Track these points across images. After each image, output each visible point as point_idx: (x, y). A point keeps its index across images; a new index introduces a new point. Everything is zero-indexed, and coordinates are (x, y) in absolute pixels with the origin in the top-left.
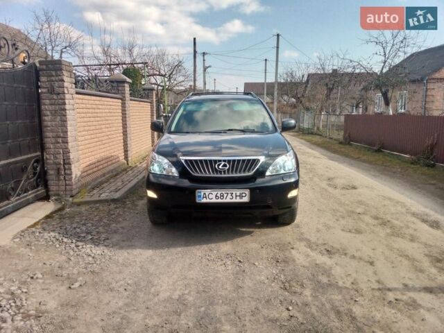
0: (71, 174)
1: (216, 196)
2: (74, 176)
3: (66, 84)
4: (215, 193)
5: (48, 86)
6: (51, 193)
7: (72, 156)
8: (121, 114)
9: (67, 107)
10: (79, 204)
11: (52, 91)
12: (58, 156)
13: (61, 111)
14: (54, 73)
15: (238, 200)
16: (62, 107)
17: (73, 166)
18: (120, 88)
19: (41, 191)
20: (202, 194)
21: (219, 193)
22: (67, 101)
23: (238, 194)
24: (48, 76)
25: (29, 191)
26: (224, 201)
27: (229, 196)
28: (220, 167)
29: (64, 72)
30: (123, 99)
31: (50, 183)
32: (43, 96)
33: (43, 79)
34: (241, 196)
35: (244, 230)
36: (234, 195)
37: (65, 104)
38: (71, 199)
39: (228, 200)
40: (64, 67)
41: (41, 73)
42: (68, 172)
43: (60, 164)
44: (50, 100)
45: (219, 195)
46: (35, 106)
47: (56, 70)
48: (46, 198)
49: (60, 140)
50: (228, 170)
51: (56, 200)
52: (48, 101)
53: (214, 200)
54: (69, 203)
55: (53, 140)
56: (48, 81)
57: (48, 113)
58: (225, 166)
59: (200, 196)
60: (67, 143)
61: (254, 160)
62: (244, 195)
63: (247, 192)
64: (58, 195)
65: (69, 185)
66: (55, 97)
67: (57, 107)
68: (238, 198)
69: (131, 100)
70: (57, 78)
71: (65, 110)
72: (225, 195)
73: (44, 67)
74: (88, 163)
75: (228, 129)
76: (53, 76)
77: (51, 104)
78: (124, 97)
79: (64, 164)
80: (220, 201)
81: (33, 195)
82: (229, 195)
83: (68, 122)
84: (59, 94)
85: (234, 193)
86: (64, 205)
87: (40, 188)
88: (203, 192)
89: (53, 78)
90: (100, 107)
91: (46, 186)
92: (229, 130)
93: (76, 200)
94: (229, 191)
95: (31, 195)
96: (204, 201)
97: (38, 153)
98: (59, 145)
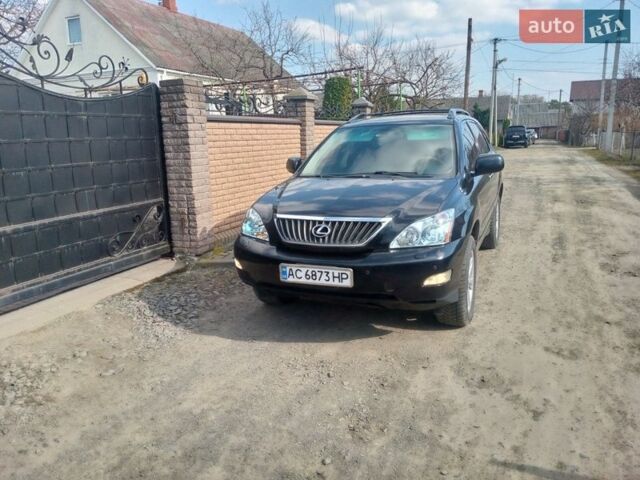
0: (195, 228)
1: (306, 275)
2: (199, 230)
3: (189, 111)
4: (304, 270)
5: (170, 114)
6: (175, 249)
7: (197, 204)
8: (299, 145)
9: (191, 141)
10: (204, 266)
11: (173, 120)
12: (182, 203)
13: (184, 147)
14: (175, 97)
15: (336, 283)
16: (185, 140)
17: (198, 217)
18: (299, 109)
19: (163, 245)
20: (288, 269)
21: (311, 270)
22: (191, 134)
23: (336, 275)
24: (170, 101)
25: (143, 246)
26: (317, 282)
27: (324, 276)
28: (318, 231)
29: (187, 96)
30: (302, 124)
31: (175, 237)
32: (165, 127)
33: (164, 105)
34: (341, 279)
35: (378, 327)
36: (330, 275)
37: (187, 137)
38: (196, 259)
39: (322, 281)
40: (186, 88)
41: (161, 97)
42: (192, 224)
43: (183, 213)
44: (172, 131)
45: (309, 273)
46: (156, 141)
47: (177, 93)
48: (170, 255)
49: (183, 183)
50: (330, 236)
51: (180, 258)
52: (169, 133)
53: (304, 280)
54: (193, 264)
55: (176, 183)
56: (170, 107)
57: (171, 149)
58: (325, 230)
59: (285, 273)
60: (191, 187)
61: (372, 224)
62: (344, 276)
63: (349, 272)
64: (183, 252)
65: (194, 241)
66: (177, 128)
67: (180, 141)
68: (337, 280)
69: (316, 124)
70: (179, 103)
71: (188, 144)
72: (318, 275)
73: (165, 89)
74: (232, 213)
75: (374, 171)
76: (174, 101)
77: (174, 137)
78: (304, 121)
79: (189, 213)
80: (311, 281)
81: (149, 251)
82: (324, 274)
83: (192, 161)
84: (180, 124)
85: (331, 272)
86: (187, 266)
87: (162, 242)
88: (288, 267)
89: (175, 104)
90: (259, 137)
91: (170, 240)
92: (377, 173)
93: (203, 261)
94: (324, 269)
95: (145, 251)
96: (291, 279)
97: (161, 199)
98: (181, 189)
